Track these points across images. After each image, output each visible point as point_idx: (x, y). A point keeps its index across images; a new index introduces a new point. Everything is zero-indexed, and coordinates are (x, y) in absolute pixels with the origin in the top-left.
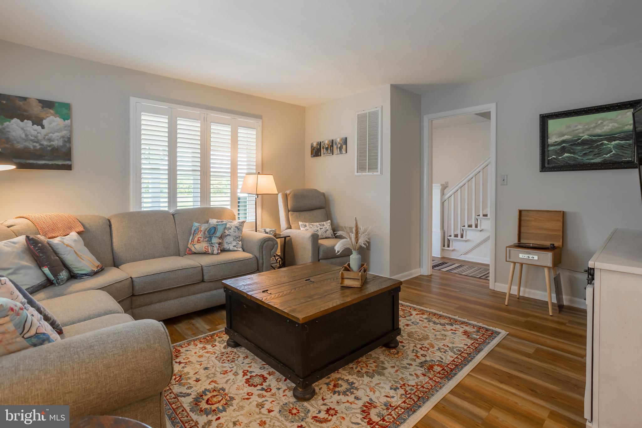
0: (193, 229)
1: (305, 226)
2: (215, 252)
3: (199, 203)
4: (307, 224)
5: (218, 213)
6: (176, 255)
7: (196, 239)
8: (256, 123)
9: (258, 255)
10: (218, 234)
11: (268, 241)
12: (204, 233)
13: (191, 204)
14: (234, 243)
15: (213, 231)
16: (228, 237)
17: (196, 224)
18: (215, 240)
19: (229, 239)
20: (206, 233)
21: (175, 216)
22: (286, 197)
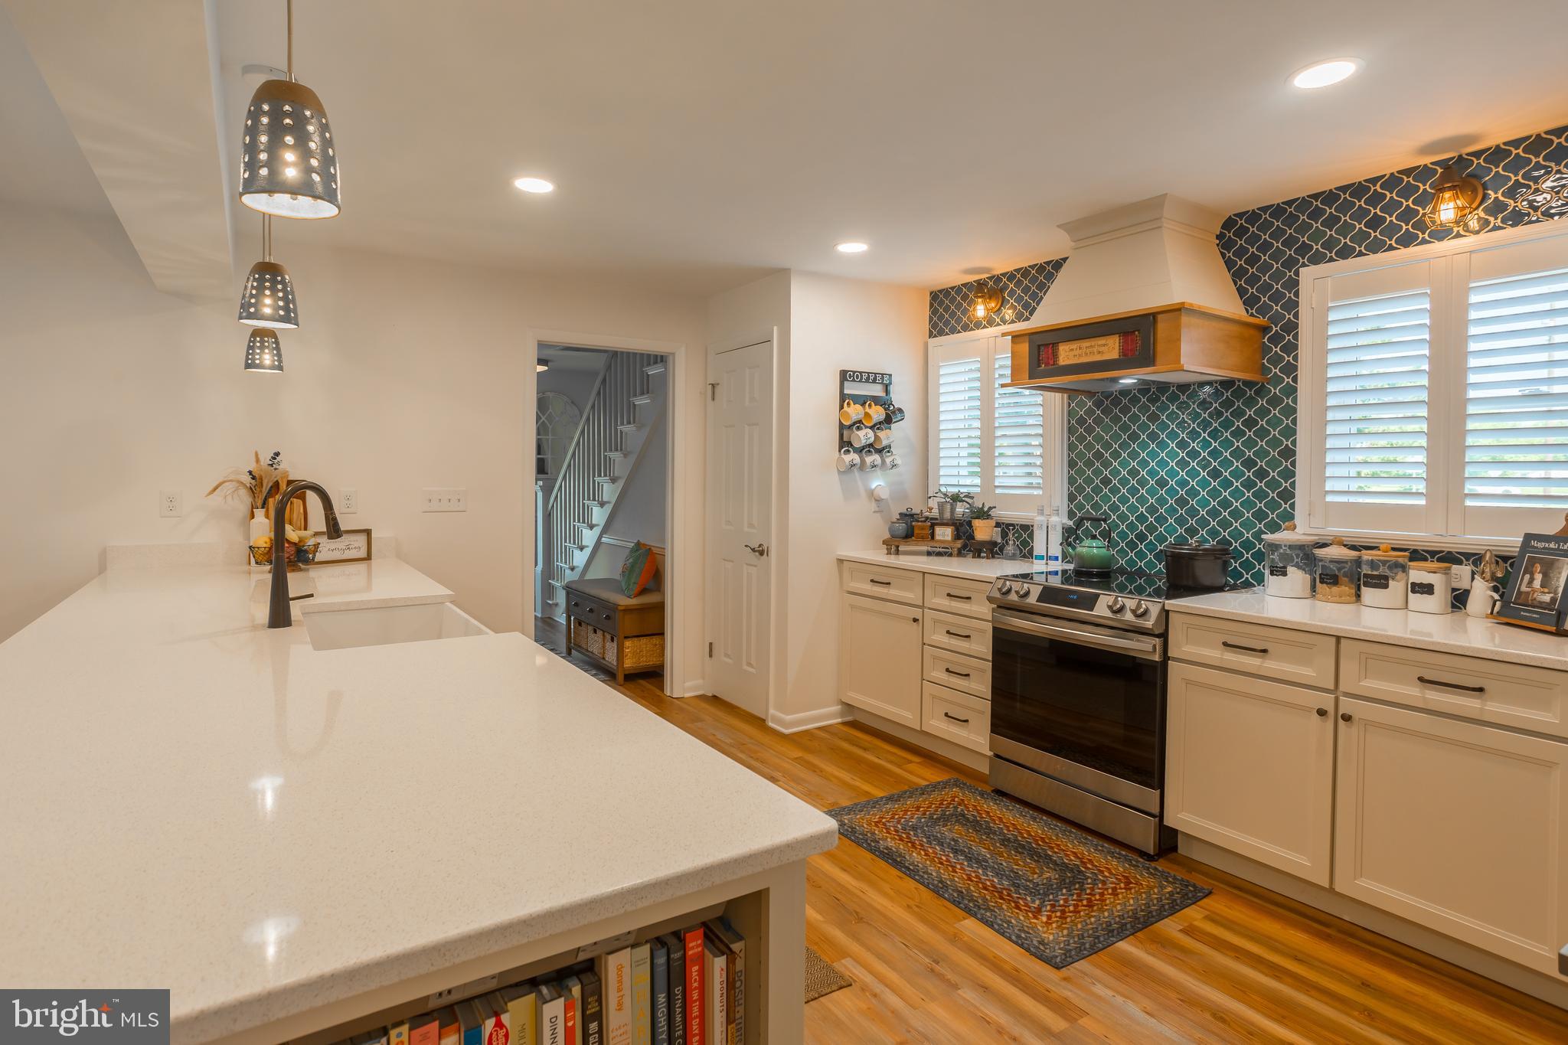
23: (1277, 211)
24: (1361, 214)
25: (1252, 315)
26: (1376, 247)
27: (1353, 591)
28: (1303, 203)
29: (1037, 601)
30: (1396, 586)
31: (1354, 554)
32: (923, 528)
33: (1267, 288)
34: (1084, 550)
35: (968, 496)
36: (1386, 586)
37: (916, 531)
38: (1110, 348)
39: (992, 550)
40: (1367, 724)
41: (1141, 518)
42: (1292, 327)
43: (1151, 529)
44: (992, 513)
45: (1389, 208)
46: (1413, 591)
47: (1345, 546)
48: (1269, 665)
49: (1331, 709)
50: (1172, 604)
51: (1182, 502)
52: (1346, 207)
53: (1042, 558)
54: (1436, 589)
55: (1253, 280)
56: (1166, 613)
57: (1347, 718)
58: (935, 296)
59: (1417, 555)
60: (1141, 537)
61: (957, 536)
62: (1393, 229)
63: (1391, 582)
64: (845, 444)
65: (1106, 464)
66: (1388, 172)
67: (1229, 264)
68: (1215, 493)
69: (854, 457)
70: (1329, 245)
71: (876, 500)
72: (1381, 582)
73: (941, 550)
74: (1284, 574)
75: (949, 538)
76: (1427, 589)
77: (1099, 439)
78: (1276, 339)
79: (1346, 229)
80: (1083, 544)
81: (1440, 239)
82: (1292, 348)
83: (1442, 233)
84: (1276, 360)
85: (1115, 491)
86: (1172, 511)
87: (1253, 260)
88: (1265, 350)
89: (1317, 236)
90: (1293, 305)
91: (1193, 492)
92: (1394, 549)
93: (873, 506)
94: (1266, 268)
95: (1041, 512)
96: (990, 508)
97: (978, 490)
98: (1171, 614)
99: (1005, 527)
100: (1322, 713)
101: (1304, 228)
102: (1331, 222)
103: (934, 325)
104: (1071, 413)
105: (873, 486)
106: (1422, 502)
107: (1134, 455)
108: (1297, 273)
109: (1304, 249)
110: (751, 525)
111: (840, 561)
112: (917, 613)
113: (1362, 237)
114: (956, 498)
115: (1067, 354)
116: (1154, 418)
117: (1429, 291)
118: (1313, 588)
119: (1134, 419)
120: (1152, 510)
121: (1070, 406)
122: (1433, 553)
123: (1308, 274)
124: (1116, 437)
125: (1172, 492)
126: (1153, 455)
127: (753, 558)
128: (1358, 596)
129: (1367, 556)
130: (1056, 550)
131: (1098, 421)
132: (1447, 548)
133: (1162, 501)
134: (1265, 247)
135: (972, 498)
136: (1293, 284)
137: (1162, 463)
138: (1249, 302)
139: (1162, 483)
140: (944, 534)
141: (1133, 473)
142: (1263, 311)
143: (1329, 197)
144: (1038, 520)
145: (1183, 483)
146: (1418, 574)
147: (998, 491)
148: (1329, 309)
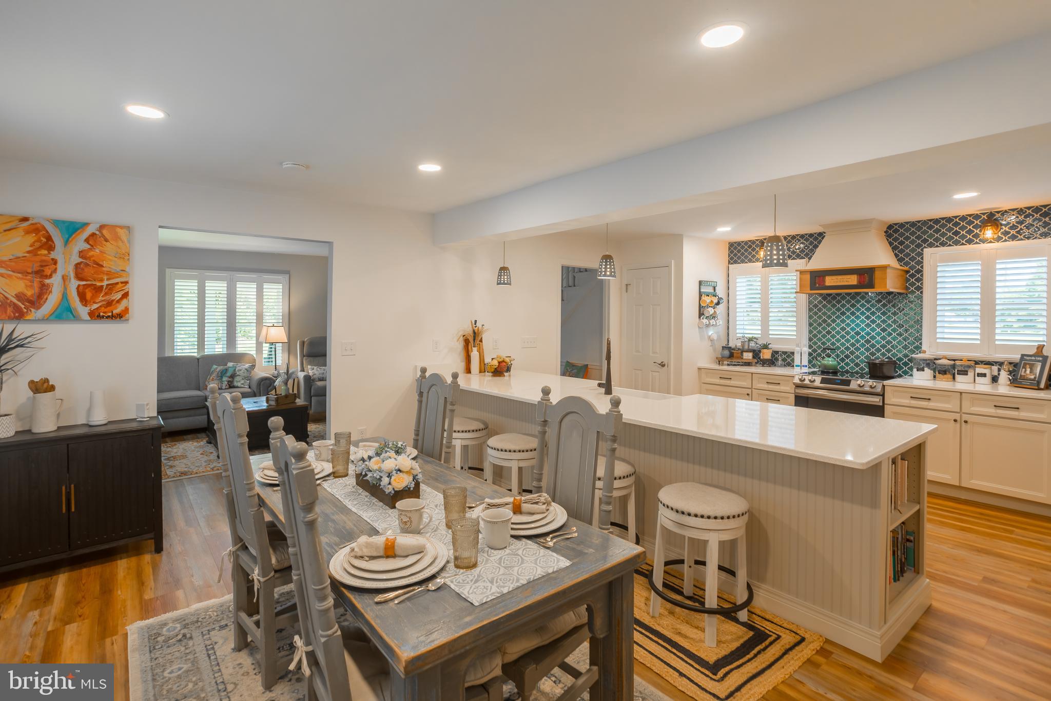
0: (212, 370)
1: (313, 369)
2: (224, 387)
3: (225, 350)
4: (315, 368)
5: (238, 358)
6: (196, 390)
7: (212, 378)
8: (284, 278)
9: (255, 391)
10: (229, 374)
11: (265, 380)
12: (218, 374)
13: (221, 350)
14: (242, 382)
15: (225, 371)
16: (238, 377)
17: (215, 367)
18: (225, 379)
19: (237, 379)
20: (219, 373)
21: (200, 360)
22: (303, 343)
23: (913, 224)
24: (950, 230)
25: (901, 265)
26: (957, 243)
27: (952, 377)
28: (925, 223)
29: (821, 383)
30: (971, 374)
31: (953, 362)
32: (738, 353)
33: (908, 255)
34: (826, 362)
35: (755, 338)
36: (967, 374)
37: (735, 355)
38: (853, 280)
39: (771, 362)
40: (974, 423)
41: (847, 348)
42: (920, 271)
43: (852, 353)
44: (770, 346)
45: (963, 228)
46: (978, 376)
47: (948, 360)
48: (931, 404)
49: (958, 419)
50: (886, 382)
51: (868, 341)
52: (943, 226)
53: (799, 366)
54: (987, 375)
55: (902, 251)
56: (884, 386)
57: (966, 422)
58: (731, 245)
59: (977, 363)
60: (847, 357)
61: (754, 357)
62: (963, 237)
63: (969, 373)
64: (701, 314)
65: (829, 325)
66: (962, 215)
67: (891, 244)
68: (883, 338)
69: (705, 321)
70: (937, 240)
71: (711, 340)
72: (965, 373)
73: (736, 363)
74: (923, 370)
75: (751, 358)
76: (984, 375)
77: (824, 314)
78: (912, 276)
79: (943, 235)
80: (825, 359)
81: (984, 243)
82: (920, 280)
83: (984, 241)
84: (913, 284)
85: (833, 336)
86: (863, 345)
87: (901, 243)
88: (907, 280)
89: (931, 236)
90: (920, 263)
91: (873, 338)
92: (968, 361)
93: (710, 343)
94: (907, 247)
95: (798, 345)
96: (769, 344)
97: (760, 336)
98: (886, 387)
99: (775, 353)
100: (955, 421)
101: (925, 232)
102: (937, 231)
103: (732, 259)
104: (810, 302)
105: (710, 334)
106: (979, 342)
107: (843, 321)
108: (922, 250)
109: (925, 241)
110: (654, 353)
111: (699, 369)
112: (749, 391)
113: (950, 238)
114: (750, 340)
115: (830, 281)
116: (853, 306)
117: (980, 262)
118: (935, 377)
119: (843, 306)
120: (853, 345)
121: (809, 299)
122: (982, 362)
123: (928, 252)
124: (834, 313)
125: (863, 337)
126: (853, 321)
127: (658, 368)
128: (954, 378)
129: (958, 363)
130: (805, 362)
131: (824, 306)
132: (988, 360)
133: (857, 341)
134: (907, 238)
135: (757, 339)
136: (921, 254)
137: (857, 325)
138: (900, 260)
139: (858, 333)
140: (748, 356)
141: (843, 329)
142: (906, 264)
143: (937, 221)
144: (797, 350)
145: (868, 334)
146: (979, 370)
147: (770, 336)
148: (937, 266)
